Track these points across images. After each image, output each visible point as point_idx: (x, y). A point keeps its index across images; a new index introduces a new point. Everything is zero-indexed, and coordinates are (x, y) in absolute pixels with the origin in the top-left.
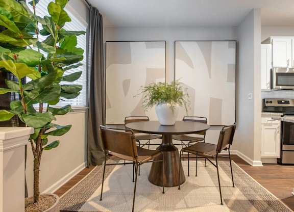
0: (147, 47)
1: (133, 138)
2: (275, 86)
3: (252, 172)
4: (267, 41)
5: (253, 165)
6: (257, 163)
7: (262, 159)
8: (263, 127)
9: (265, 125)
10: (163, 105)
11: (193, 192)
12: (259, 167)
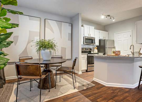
0: (30, 19)
1: (40, 67)
2: (85, 43)
3: (79, 76)
4: (82, 26)
5: (79, 74)
6: (80, 73)
7: (82, 71)
8: (82, 59)
9: (83, 58)
10: (46, 50)
11: (61, 88)
12: (81, 74)
